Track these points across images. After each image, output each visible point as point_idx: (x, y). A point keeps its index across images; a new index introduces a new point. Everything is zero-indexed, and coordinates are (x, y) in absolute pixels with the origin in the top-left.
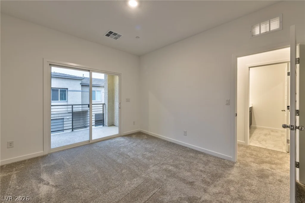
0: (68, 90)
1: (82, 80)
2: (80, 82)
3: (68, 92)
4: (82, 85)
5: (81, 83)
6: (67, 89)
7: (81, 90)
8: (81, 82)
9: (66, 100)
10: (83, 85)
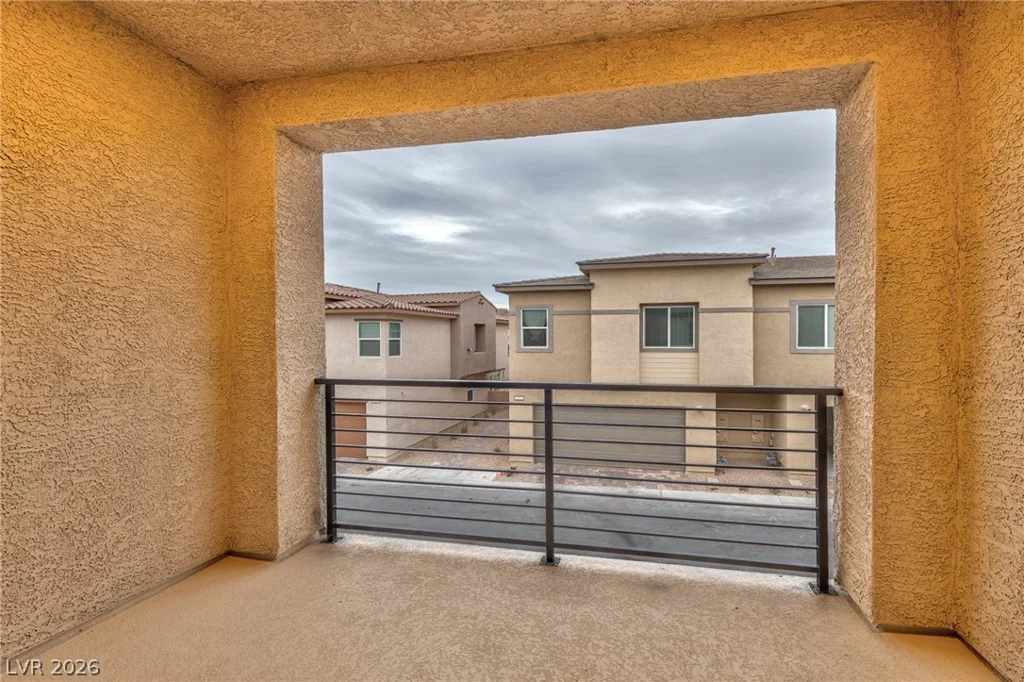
0: (701, 307)
1: (755, 266)
2: (750, 274)
3: (701, 314)
4: (754, 286)
5: (750, 280)
6: (697, 304)
7: (751, 306)
8: (752, 276)
9: (691, 344)
10: (759, 287)
